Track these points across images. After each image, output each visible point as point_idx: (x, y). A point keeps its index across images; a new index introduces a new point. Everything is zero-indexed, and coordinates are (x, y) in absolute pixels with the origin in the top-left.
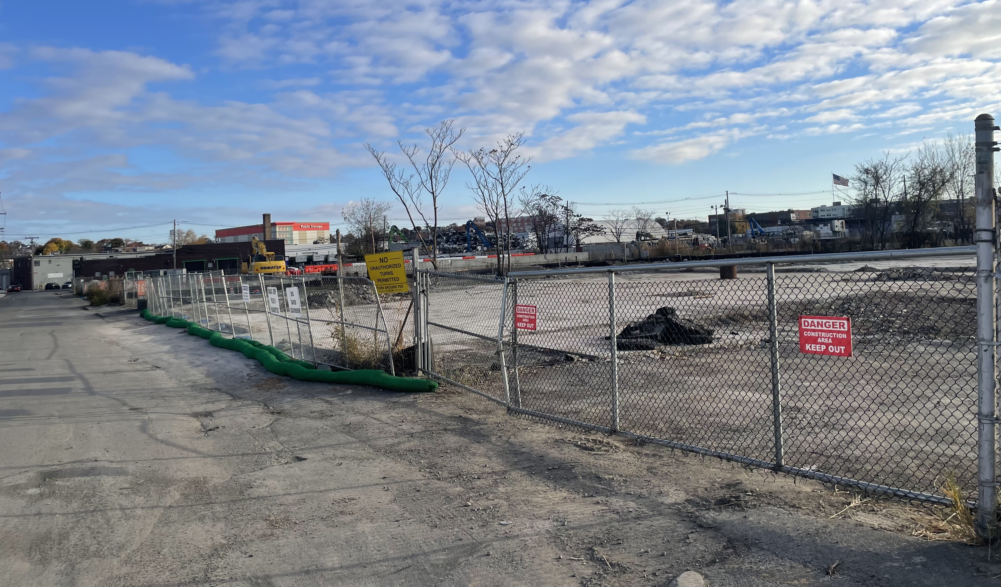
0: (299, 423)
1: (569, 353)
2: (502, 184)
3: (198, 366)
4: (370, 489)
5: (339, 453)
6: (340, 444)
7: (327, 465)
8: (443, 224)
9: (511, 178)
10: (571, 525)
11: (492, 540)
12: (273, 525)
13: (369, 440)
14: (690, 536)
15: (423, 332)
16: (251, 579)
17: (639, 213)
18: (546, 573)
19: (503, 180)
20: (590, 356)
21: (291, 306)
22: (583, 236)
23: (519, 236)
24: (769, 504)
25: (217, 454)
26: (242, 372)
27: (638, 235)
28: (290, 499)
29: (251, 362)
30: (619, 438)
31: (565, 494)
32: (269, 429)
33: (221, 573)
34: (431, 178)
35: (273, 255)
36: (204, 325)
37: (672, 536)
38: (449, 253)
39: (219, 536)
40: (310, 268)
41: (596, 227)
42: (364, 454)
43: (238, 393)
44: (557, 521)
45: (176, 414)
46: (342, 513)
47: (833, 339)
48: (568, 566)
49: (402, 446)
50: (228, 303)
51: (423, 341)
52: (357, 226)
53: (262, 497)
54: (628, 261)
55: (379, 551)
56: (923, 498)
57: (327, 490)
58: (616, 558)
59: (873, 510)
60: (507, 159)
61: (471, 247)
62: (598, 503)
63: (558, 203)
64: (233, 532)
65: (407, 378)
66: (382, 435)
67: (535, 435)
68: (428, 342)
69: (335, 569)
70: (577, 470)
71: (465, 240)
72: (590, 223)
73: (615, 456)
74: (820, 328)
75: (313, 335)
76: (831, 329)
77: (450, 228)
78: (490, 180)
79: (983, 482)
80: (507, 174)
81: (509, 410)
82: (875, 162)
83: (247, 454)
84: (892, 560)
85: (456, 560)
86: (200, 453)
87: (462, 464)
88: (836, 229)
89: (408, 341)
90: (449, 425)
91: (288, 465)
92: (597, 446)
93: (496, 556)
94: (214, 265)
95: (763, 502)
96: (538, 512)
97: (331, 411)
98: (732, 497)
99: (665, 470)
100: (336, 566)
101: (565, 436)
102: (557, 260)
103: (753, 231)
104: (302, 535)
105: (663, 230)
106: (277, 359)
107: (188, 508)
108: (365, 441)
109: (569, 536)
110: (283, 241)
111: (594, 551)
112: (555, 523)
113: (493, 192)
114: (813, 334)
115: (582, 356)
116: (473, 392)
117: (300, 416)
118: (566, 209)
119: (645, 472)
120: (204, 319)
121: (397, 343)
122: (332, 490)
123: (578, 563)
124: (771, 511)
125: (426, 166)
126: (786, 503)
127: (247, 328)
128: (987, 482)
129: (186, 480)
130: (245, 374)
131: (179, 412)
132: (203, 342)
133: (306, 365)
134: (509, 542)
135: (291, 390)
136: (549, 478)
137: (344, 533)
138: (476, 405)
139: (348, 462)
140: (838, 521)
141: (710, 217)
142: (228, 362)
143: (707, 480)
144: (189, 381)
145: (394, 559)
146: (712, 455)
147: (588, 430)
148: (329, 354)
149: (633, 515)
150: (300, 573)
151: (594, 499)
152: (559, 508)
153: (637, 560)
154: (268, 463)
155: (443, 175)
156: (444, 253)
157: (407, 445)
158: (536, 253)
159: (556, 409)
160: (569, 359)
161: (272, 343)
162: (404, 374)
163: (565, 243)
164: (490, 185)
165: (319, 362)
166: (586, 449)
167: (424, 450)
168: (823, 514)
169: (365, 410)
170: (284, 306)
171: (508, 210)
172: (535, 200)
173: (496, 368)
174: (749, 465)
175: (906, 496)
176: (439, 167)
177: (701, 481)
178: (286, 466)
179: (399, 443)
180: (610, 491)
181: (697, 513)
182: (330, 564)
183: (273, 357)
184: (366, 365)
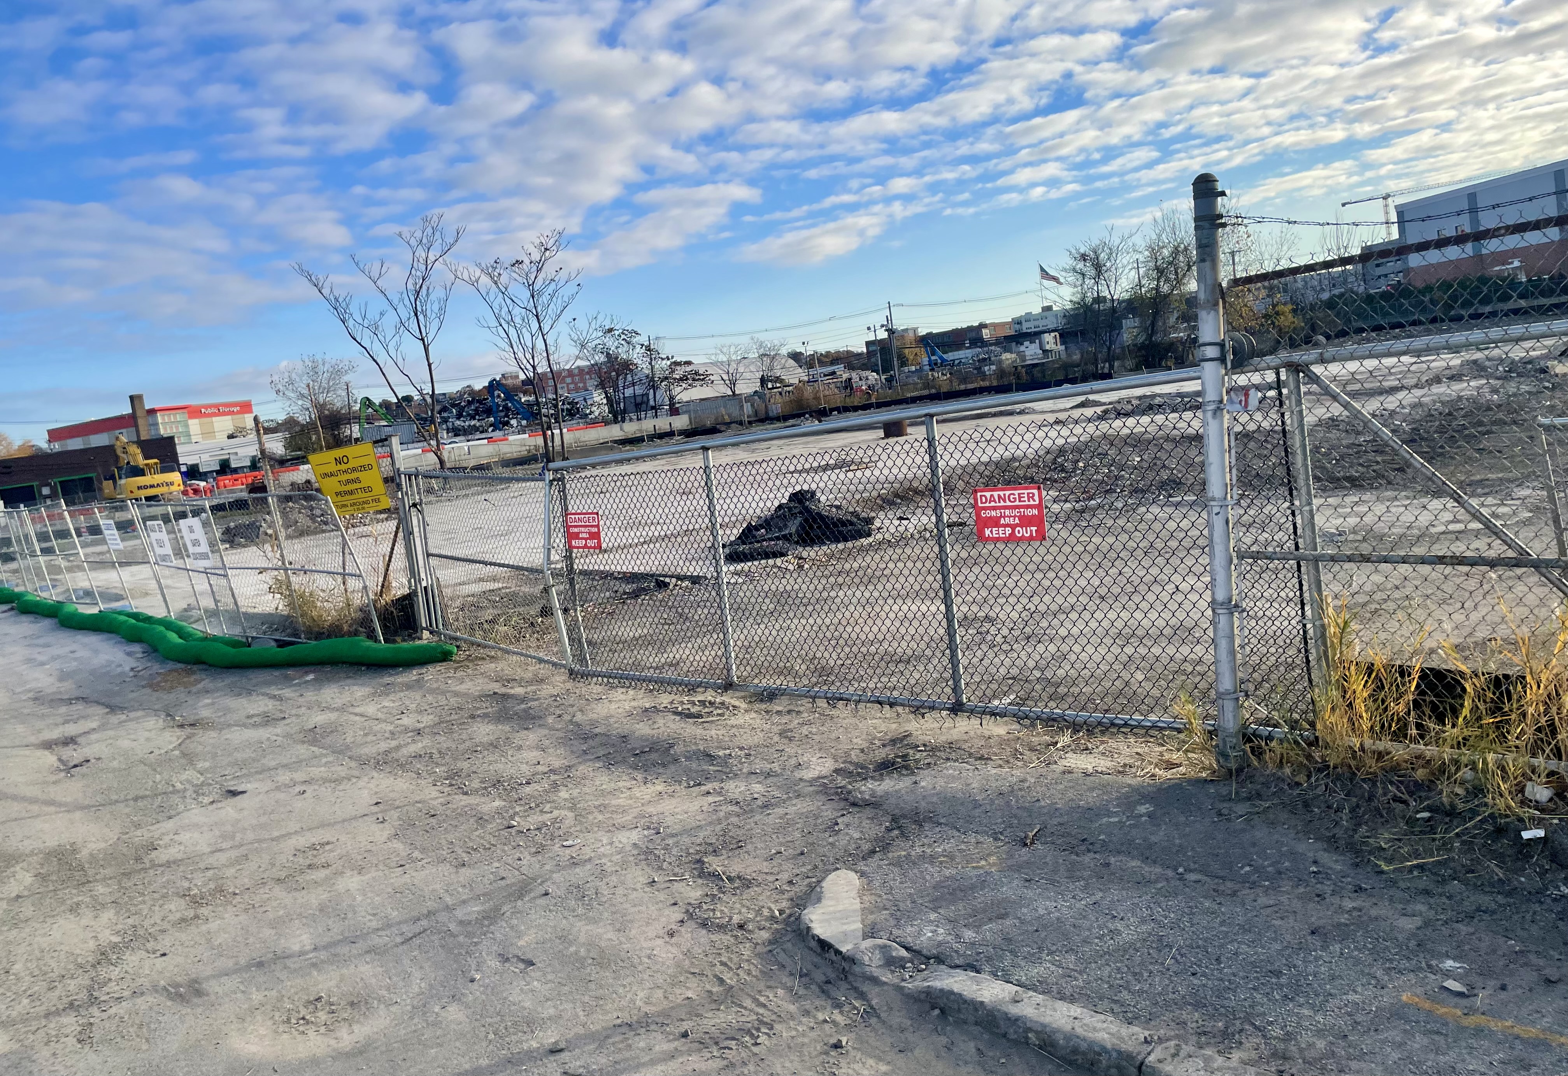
0: (228, 736)
1: (660, 575)
2: (537, 316)
3: (42, 664)
4: (354, 823)
5: (299, 776)
6: (301, 761)
7: (281, 796)
8: (448, 387)
9: (552, 306)
10: (669, 831)
11: (552, 872)
12: (196, 902)
13: (348, 748)
14: (839, 820)
15: (422, 570)
16: (167, 990)
17: (761, 346)
18: (635, 906)
19: (539, 309)
20: (691, 577)
21: (191, 549)
22: (679, 389)
23: (578, 397)
24: (948, 759)
25: (91, 804)
26: (120, 665)
27: (763, 381)
28: (223, 858)
29: (137, 648)
30: (738, 694)
31: (660, 787)
32: (177, 753)
33: (116, 988)
34: (416, 315)
35: (156, 464)
36: (44, 595)
37: (815, 825)
38: (464, 435)
39: (107, 932)
40: (226, 480)
41: (696, 373)
42: (342, 771)
43: (117, 701)
44: (649, 828)
45: (13, 747)
46: (310, 866)
47: (1020, 518)
48: (667, 891)
49: (405, 751)
50: (81, 554)
51: (424, 584)
52: (300, 402)
53: (174, 862)
54: (750, 423)
55: (374, 915)
56: (1149, 724)
57: (284, 836)
58: (736, 868)
59: (1087, 749)
60: (541, 276)
61: (501, 422)
62: (708, 793)
63: (634, 340)
64: (130, 921)
65: (405, 645)
66: (370, 738)
67: (613, 706)
68: (432, 586)
69: (306, 953)
70: (678, 749)
71: (489, 412)
72: (688, 369)
73: (733, 721)
74: (1002, 504)
75: (236, 592)
76: (1017, 503)
77: (461, 394)
78: (517, 311)
79: (1223, 694)
80: (545, 298)
81: (572, 674)
82: (1095, 242)
83: (143, 797)
84: (1110, 814)
85: (497, 909)
86: (60, 805)
87: (501, 766)
88: (1048, 347)
89: (400, 586)
90: (479, 708)
91: (214, 805)
92: (707, 710)
93: (559, 893)
94: (53, 490)
95: (940, 758)
96: (619, 819)
97: (281, 711)
98: (898, 757)
99: (805, 730)
100: (308, 948)
101: (658, 701)
102: (640, 430)
103: (930, 361)
104: (246, 910)
105: (800, 370)
106: (180, 637)
107: (50, 895)
108: (341, 751)
109: (666, 848)
110: (171, 439)
111: (703, 863)
112: (646, 832)
113: (524, 330)
114: (993, 513)
115: (680, 578)
116: (514, 653)
117: (229, 726)
118: (648, 349)
119: (776, 738)
120: (44, 584)
121: (381, 591)
122: (291, 834)
123: (681, 884)
124: (951, 769)
125: (405, 295)
126: (971, 755)
127: (122, 593)
128: (1228, 693)
129: (41, 852)
130: (127, 669)
131: (18, 744)
132: (47, 623)
133: (234, 643)
134: (577, 870)
135: (211, 686)
136: (635, 768)
137: (315, 898)
138: (519, 673)
139: (316, 787)
140: (1040, 770)
141: (868, 344)
142: (96, 652)
143: (864, 737)
144: (30, 691)
145: (399, 923)
146: (869, 701)
147: (692, 688)
148: (267, 620)
149: (759, 803)
150: (248, 967)
151: (703, 788)
152: (651, 809)
153: (765, 866)
154: (181, 807)
155: (436, 307)
156: (456, 435)
157: (413, 748)
158: (606, 422)
159: (643, 663)
160: (662, 585)
161: (169, 612)
162: (399, 639)
163: (652, 403)
164: (518, 320)
165: (254, 634)
166: (690, 716)
167: (440, 752)
168: (1020, 764)
169: (338, 702)
170: (180, 551)
171: (551, 358)
172: (596, 337)
173: (546, 612)
174: (919, 709)
175: (1126, 724)
176: (428, 295)
177: (855, 741)
178: (210, 808)
179: (398, 748)
180: (725, 773)
181: (850, 787)
182: (296, 948)
183: (173, 637)
184: (335, 631)
